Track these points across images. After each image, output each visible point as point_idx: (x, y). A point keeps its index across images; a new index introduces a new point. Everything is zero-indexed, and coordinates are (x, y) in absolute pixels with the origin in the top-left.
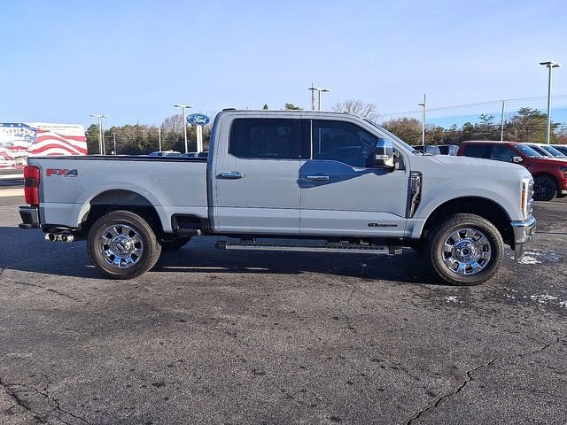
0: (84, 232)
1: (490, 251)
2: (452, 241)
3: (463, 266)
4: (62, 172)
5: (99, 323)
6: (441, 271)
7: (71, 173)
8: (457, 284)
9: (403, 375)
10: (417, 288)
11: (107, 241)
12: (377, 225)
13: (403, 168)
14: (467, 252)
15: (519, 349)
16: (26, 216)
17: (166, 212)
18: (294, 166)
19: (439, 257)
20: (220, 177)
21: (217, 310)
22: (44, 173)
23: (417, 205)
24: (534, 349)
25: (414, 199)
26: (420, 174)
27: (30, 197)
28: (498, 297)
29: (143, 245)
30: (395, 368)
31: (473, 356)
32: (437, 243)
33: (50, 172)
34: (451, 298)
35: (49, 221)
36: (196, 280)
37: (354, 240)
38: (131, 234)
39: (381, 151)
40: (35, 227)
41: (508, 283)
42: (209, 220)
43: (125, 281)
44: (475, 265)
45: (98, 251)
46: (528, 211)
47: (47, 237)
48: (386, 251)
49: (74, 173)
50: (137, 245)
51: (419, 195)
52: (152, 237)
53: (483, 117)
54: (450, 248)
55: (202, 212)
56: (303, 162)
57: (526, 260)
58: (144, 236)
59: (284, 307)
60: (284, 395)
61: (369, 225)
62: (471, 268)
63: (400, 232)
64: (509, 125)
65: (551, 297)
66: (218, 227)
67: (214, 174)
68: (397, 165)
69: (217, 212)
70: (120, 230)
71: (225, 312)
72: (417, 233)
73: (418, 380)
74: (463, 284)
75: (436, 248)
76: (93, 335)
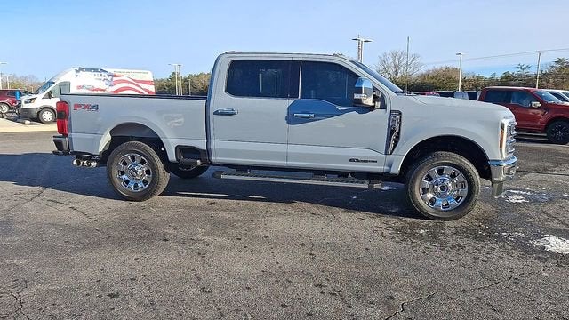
0: (104, 159)
1: (466, 189)
2: (429, 178)
3: (440, 202)
4: (86, 107)
5: (95, 238)
6: (418, 205)
7: (93, 107)
8: (433, 218)
9: (337, 302)
10: (393, 221)
11: (124, 168)
12: (358, 161)
13: (383, 107)
14: (443, 188)
15: (466, 284)
16: (58, 144)
17: (171, 143)
18: (283, 104)
19: (417, 193)
20: (216, 113)
21: (200, 233)
22: (72, 107)
23: (396, 143)
24: (481, 285)
25: (393, 137)
26: (400, 113)
27: (62, 129)
28: (470, 233)
29: (152, 171)
30: (333, 294)
31: (416, 288)
32: (415, 178)
33: (77, 106)
34: (422, 231)
35: (76, 149)
36: (197, 205)
37: (342, 174)
38: (143, 162)
39: (359, 91)
40: (65, 153)
41: (485, 220)
42: (208, 152)
43: (136, 203)
44: (453, 201)
45: (116, 176)
46: (506, 151)
47: (75, 163)
48: (365, 185)
49: (96, 107)
50: (148, 172)
51: (399, 133)
52: (160, 165)
53: (520, 67)
54: (427, 184)
55: (202, 145)
56: (292, 101)
57: (513, 199)
58: (152, 164)
59: (261, 233)
60: (218, 313)
61: (351, 160)
62: (447, 204)
63: (379, 168)
64: (545, 75)
65: (523, 235)
66: (215, 159)
67: (212, 111)
68: (378, 104)
69: (213, 145)
70: (133, 159)
71: (207, 234)
72: (396, 169)
73: (350, 307)
74: (439, 219)
75: (413, 183)
76: (84, 248)
